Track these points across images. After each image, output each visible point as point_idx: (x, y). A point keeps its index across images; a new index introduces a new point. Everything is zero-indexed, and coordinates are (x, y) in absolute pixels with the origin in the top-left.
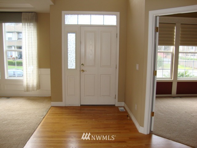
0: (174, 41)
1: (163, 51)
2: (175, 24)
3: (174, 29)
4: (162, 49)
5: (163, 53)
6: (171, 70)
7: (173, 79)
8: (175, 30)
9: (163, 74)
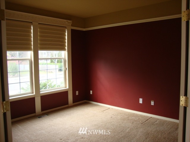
0: (31, 45)
1: (18, 58)
2: (31, 22)
3: (31, 29)
4: (16, 56)
5: (18, 61)
6: (30, 82)
7: (34, 94)
8: (32, 31)
9: (21, 87)
